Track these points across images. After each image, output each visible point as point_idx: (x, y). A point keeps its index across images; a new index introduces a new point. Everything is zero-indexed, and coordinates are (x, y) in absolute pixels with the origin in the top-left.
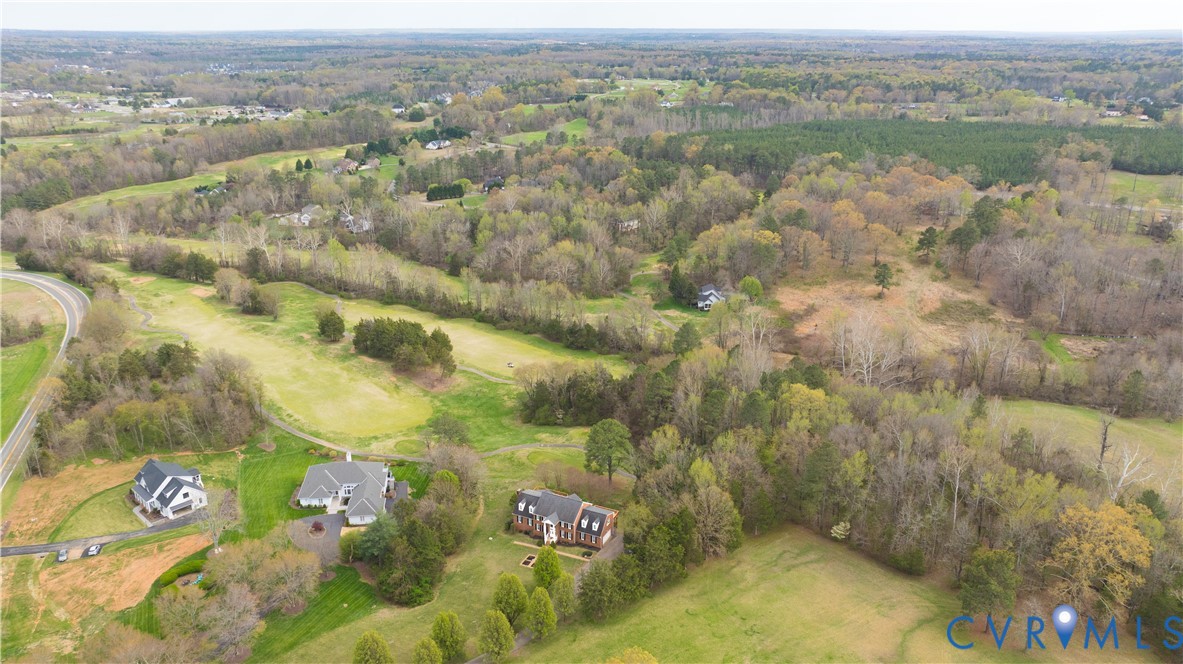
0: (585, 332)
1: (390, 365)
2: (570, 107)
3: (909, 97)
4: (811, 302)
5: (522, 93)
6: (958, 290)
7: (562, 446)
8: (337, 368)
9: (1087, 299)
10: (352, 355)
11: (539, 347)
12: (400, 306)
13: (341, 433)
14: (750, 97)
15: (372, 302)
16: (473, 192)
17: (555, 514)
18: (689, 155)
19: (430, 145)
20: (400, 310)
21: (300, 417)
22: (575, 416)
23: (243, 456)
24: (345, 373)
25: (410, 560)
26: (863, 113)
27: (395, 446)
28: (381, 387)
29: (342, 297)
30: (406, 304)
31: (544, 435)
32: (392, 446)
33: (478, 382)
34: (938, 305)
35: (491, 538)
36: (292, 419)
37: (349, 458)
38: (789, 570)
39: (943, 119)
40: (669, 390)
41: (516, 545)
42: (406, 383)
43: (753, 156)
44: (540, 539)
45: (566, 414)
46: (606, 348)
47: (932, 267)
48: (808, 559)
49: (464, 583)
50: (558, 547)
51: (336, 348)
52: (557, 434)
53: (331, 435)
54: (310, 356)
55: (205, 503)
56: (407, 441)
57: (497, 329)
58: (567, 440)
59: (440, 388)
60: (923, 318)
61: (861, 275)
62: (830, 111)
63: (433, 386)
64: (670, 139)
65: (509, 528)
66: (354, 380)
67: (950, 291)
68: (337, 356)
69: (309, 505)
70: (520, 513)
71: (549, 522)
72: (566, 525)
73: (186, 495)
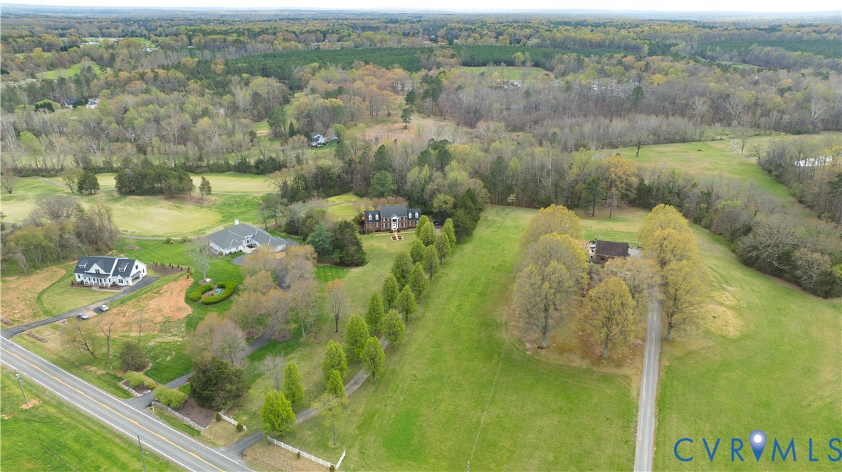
1: (159, 197)
3: (313, 39)
6: (438, 121)
10: (120, 197)
14: (214, 40)
18: (221, 71)
22: (324, 192)
24: (128, 207)
26: (294, 47)
28: (166, 208)
41: (378, 236)
42: (182, 204)
43: (264, 69)
45: (319, 192)
47: (417, 112)
48: (508, 211)
49: (375, 253)
50: (401, 231)
55: (147, 272)
59: (207, 203)
61: (387, 121)
64: (199, 62)
65: (363, 232)
66: (142, 209)
67: (435, 123)
69: (231, 253)
70: (370, 221)
71: (395, 218)
72: (402, 218)
73: (137, 267)
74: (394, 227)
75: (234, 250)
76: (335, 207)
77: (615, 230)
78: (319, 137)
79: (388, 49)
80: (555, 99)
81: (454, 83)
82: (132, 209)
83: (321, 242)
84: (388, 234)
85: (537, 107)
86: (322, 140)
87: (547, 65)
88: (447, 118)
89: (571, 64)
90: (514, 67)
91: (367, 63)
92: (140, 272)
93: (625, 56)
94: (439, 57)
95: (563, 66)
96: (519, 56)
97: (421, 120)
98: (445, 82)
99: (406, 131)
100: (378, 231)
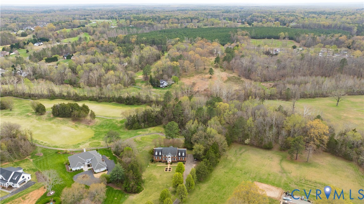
0: (133, 99)
1: (70, 119)
2: (81, 29)
3: (186, 22)
4: (193, 82)
5: (61, 25)
6: (229, 73)
7: (149, 134)
8: (49, 123)
9: (265, 72)
10: (53, 118)
11: (117, 106)
12: (58, 99)
13: (65, 145)
14: (140, 23)
15: (46, 99)
16: (61, 59)
17: (170, 153)
18: (133, 42)
19: (36, 44)
20: (58, 101)
21: (46, 142)
22: (148, 124)
23: (32, 160)
24: (53, 125)
25: (134, 177)
26: (175, 27)
27: (90, 145)
28: (70, 127)
29: (32, 99)
30: (60, 99)
31: (140, 132)
32: (89, 145)
33: (103, 120)
34: (227, 78)
35: (148, 166)
36: (43, 143)
37: (85, 151)
38: (241, 155)
39: (197, 28)
40: (181, 110)
41: (159, 166)
42: (79, 124)
43: (153, 41)
44: (166, 162)
45: (145, 124)
46: (140, 103)
47: (219, 68)
48: (243, 151)
49: (150, 181)
50: (173, 163)
51: (45, 116)
52: (145, 131)
53: (62, 146)
54: (36, 121)
55: (30, 178)
56: (93, 143)
57: (98, 102)
58: (149, 132)
59: (91, 124)
60: (224, 82)
61: (202, 72)
62: (165, 27)
63: (89, 124)
64: (125, 37)
65: (152, 161)
66: (59, 126)
67: (228, 74)
68: (46, 119)
69: (76, 170)
70: (156, 156)
71: (169, 156)
72: (174, 156)
73: (23, 177)
74: (170, 160)
75: (78, 168)
76: (150, 135)
77: (306, 178)
78: (164, 83)
79: (218, 28)
80: (294, 64)
81: (241, 52)
82: (54, 126)
83: (116, 176)
84: (164, 165)
85: (284, 68)
86: (165, 84)
87: (297, 39)
88: (235, 71)
89: (309, 40)
90: (279, 40)
91: (202, 38)
92: (25, 179)
93: (341, 36)
94: (239, 35)
95: (304, 41)
96: (282, 34)
97: (221, 72)
98: (236, 52)
99: (210, 80)
100: (160, 162)
